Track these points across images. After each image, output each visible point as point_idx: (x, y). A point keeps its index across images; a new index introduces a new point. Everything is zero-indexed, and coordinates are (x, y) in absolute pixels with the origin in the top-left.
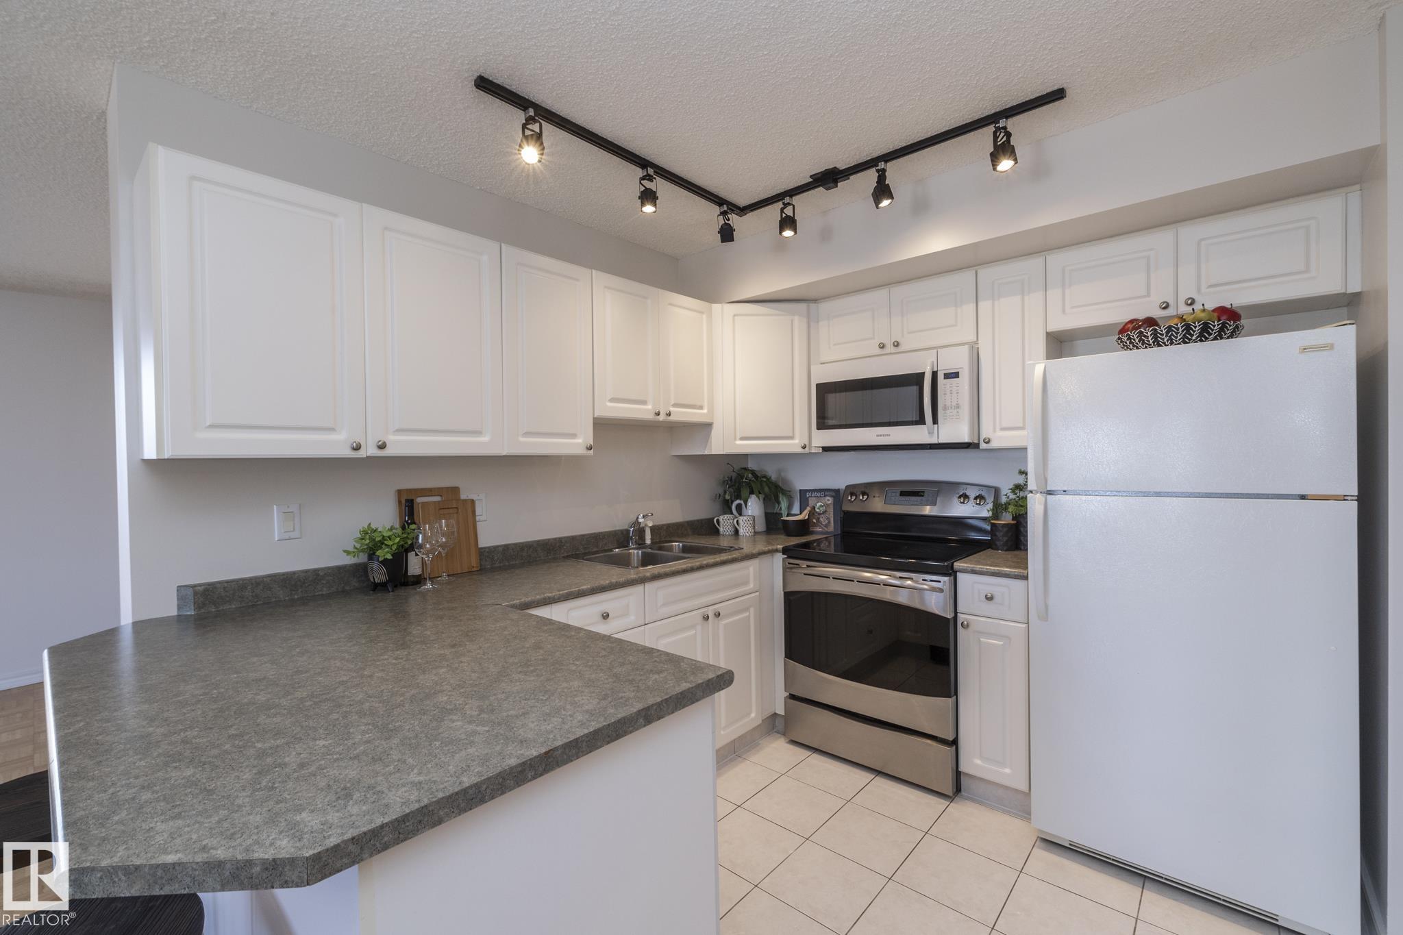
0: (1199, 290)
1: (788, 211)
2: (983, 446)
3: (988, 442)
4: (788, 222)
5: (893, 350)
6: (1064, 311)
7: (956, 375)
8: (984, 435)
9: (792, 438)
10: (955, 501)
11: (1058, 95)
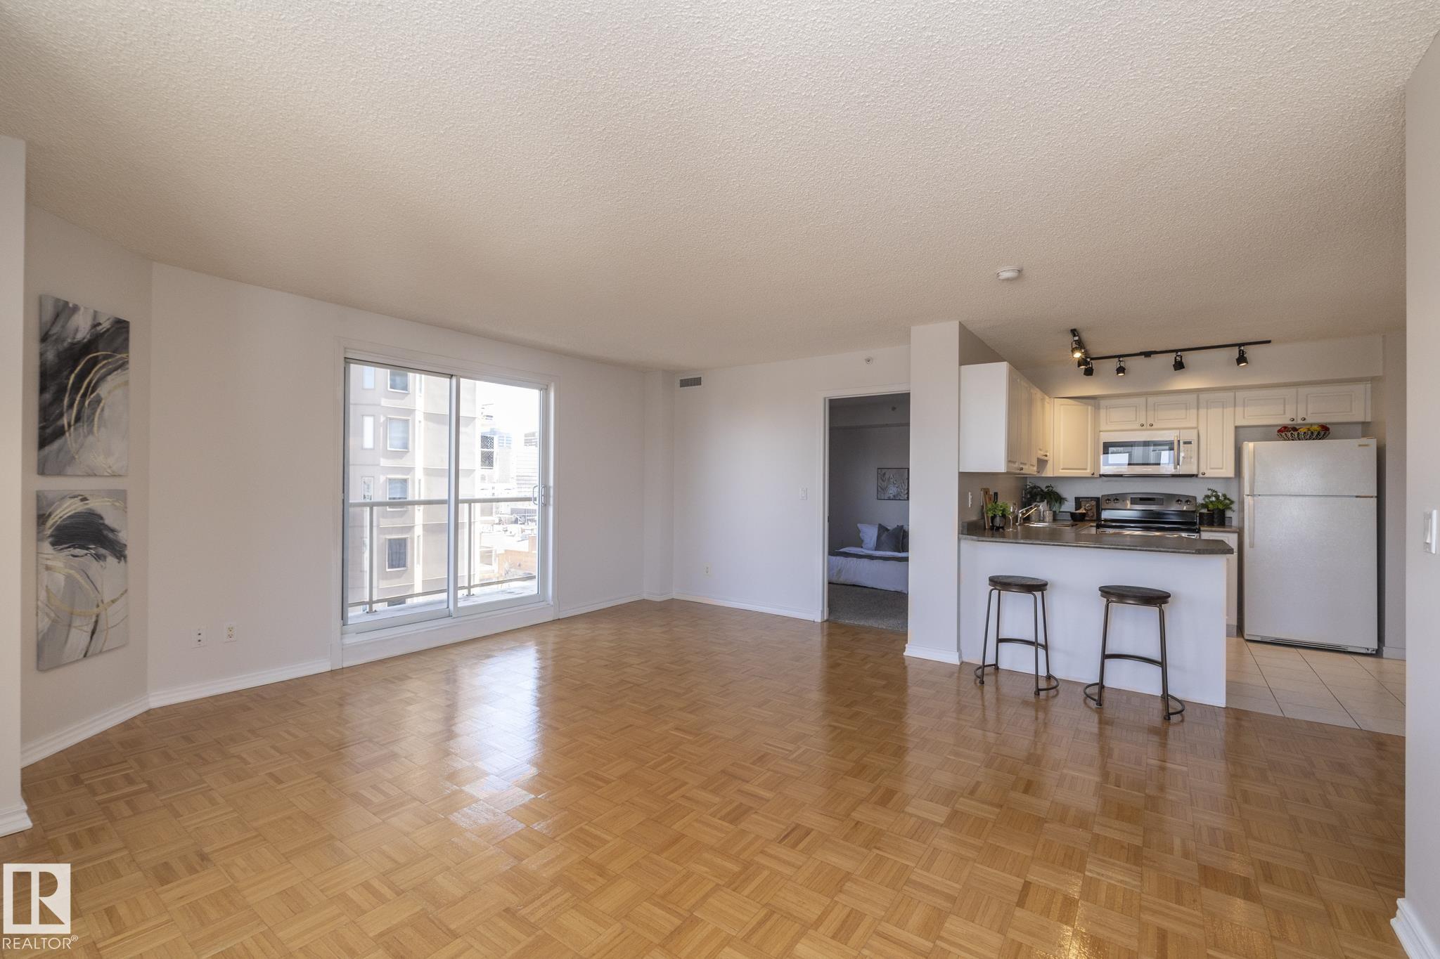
0: (1307, 414)
1: (1122, 364)
2: (1201, 476)
3: (1204, 474)
4: (1121, 370)
5: (1149, 427)
6: (1244, 417)
7: (1190, 443)
8: (1201, 471)
9: (1086, 469)
10: (1174, 502)
11: (1269, 342)
